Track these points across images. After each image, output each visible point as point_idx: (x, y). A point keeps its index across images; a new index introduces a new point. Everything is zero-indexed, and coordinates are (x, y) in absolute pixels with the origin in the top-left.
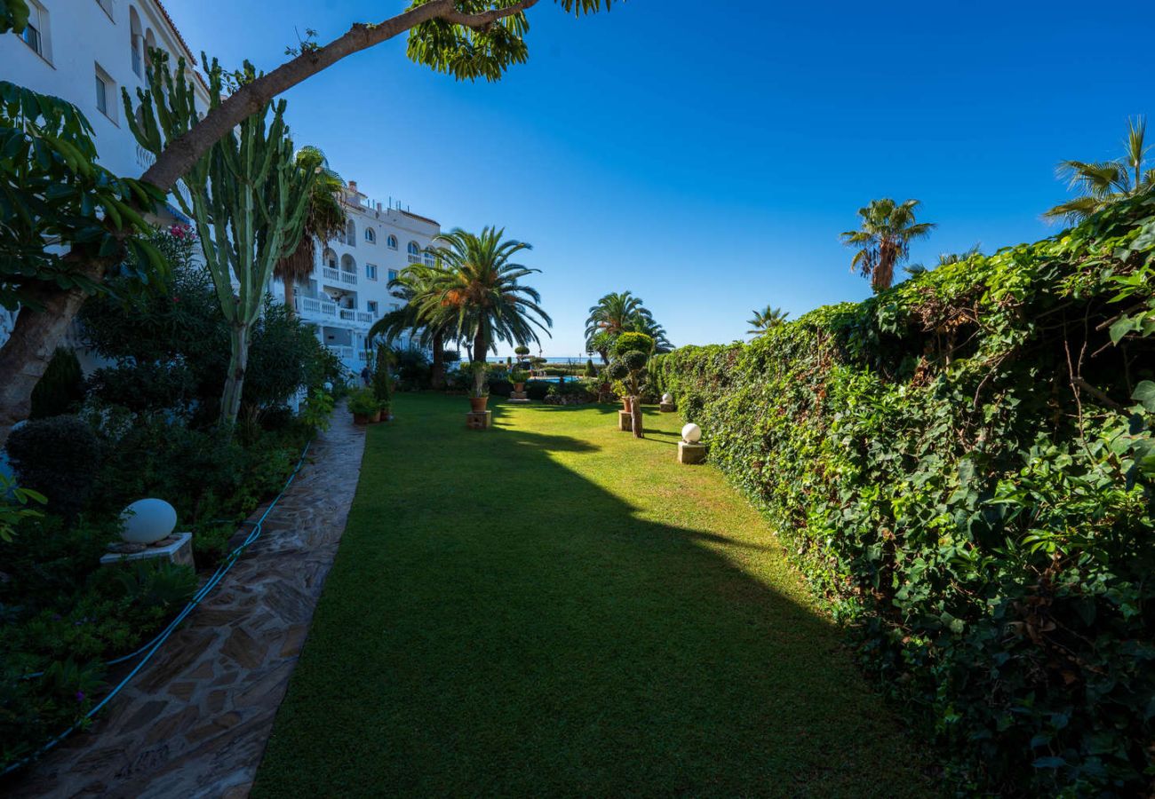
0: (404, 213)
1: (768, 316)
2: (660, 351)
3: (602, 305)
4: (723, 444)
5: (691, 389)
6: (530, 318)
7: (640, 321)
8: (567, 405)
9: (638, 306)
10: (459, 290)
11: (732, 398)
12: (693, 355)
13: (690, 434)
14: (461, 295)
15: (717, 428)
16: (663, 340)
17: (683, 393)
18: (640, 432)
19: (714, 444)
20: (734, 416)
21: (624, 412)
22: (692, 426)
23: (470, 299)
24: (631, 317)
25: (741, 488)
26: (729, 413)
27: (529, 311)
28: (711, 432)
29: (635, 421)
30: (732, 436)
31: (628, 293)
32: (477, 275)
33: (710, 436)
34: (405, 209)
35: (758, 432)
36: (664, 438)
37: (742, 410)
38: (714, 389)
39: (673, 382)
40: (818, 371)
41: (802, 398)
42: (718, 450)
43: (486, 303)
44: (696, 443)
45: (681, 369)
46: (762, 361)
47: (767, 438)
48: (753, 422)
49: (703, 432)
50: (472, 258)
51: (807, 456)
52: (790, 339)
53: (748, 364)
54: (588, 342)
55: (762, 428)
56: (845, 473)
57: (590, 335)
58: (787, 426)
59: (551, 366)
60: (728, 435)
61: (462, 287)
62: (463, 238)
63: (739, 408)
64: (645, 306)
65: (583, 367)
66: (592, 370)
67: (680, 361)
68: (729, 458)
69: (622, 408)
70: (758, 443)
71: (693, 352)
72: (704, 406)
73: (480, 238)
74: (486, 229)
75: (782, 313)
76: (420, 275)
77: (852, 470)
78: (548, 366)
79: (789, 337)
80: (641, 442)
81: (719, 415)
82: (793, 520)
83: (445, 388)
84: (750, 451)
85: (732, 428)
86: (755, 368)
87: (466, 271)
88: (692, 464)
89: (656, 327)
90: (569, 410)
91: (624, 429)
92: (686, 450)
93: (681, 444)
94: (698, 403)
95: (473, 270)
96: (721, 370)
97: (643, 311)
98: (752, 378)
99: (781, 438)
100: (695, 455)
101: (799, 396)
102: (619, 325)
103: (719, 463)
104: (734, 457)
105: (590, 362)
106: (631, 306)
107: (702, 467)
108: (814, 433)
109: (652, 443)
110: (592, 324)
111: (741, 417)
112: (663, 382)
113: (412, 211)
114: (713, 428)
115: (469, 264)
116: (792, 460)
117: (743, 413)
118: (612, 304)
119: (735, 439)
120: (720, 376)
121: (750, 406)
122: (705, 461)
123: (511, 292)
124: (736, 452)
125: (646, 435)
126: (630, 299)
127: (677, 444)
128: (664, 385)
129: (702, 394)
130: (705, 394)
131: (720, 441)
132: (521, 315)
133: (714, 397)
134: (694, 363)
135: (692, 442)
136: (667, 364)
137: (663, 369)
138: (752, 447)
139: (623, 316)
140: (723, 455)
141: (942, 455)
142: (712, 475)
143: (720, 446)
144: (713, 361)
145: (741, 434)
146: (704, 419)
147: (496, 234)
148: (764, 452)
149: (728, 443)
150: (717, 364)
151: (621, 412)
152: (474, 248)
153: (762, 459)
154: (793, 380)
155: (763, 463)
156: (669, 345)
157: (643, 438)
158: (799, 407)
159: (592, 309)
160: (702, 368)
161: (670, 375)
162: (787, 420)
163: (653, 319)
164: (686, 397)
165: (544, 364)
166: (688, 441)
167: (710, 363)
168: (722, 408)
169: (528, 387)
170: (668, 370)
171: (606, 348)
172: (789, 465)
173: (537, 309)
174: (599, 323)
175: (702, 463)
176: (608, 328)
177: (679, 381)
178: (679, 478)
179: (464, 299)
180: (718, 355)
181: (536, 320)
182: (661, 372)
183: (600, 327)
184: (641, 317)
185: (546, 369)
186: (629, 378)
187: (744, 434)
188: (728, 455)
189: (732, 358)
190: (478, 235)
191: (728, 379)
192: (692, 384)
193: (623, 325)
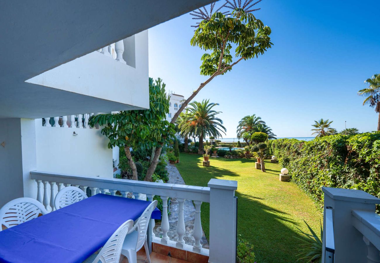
0: (173, 94)
1: (322, 123)
2: (270, 137)
3: (243, 120)
4: (297, 176)
5: (285, 155)
6: (219, 129)
7: (260, 126)
8: (233, 159)
9: (259, 120)
10: (195, 121)
11: (301, 159)
12: (285, 142)
13: (284, 171)
14: (196, 122)
15: (295, 170)
16: (271, 133)
17: (281, 156)
18: (264, 170)
19: (293, 175)
20: (301, 166)
21: (257, 163)
22: (285, 169)
23: (198, 124)
24: (257, 124)
25: (303, 190)
26: (299, 165)
27: (218, 126)
28: (292, 171)
29: (262, 166)
30: (300, 173)
31: (254, 115)
32: (200, 116)
33: (292, 172)
34: (174, 93)
35: (309, 172)
36: (273, 172)
37: (304, 164)
38: (294, 156)
39: (276, 152)
40: (328, 155)
41: (322, 163)
42: (295, 177)
43: (204, 125)
44: (287, 175)
45: (279, 147)
46: (311, 149)
47: (312, 174)
48: (308, 169)
49: (289, 171)
50: (199, 110)
51: (322, 180)
52: (320, 144)
53: (307, 149)
54: (238, 134)
55: (310, 171)
56: (330, 184)
57: (238, 132)
58: (317, 171)
59: (223, 143)
60: (299, 173)
61: (196, 120)
62: (196, 104)
63: (303, 164)
64: (262, 120)
65: (236, 144)
66: (240, 145)
67: (279, 144)
68: (299, 180)
69: (257, 161)
70: (309, 176)
71: (285, 141)
72: (290, 162)
73: (201, 103)
74: (203, 100)
75: (329, 121)
76: (182, 116)
77: (331, 183)
78: (222, 143)
79: (320, 143)
80: (264, 173)
81: (296, 166)
82: (318, 198)
83: (189, 152)
84: (306, 178)
85: (300, 170)
86: (309, 151)
87: (197, 114)
88: (285, 181)
89: (268, 128)
90: (234, 161)
91: (257, 168)
92: (282, 177)
93: (281, 175)
94: (287, 161)
95: (200, 114)
96: (297, 150)
97: (261, 122)
98: (308, 154)
99: (316, 174)
100: (286, 179)
101: (321, 163)
102: (251, 128)
103: (295, 182)
104: (301, 180)
105: (239, 142)
106: (256, 120)
107: (289, 183)
108: (324, 173)
109: (269, 174)
110: (239, 128)
111: (304, 167)
112: (272, 151)
113: (175, 94)
114: (293, 170)
115: (198, 112)
116: (318, 181)
117: (305, 165)
118: (248, 120)
119: (301, 174)
120: (296, 151)
121: (307, 163)
122: (290, 181)
123: (212, 120)
124: (301, 178)
125: (266, 171)
126: (255, 117)
127: (279, 175)
128: (272, 152)
129: (289, 157)
130: (290, 157)
131: (296, 174)
132: (215, 128)
133: (294, 159)
134: (285, 146)
135: (285, 174)
136: (273, 144)
137: (272, 146)
138: (307, 177)
139: (253, 124)
140: (297, 179)
141: (352, 180)
142: (292, 186)
143: (295, 176)
144: (293, 146)
145: (303, 172)
146: (290, 166)
147: (207, 101)
148: (311, 179)
149: (299, 175)
150: (295, 148)
151: (256, 163)
152: (200, 107)
153: (310, 181)
154: (319, 157)
155: (311, 182)
156: (273, 135)
157: (265, 172)
158: (321, 166)
159: (240, 122)
160: (289, 148)
161: (275, 149)
162: (317, 169)
163: (266, 125)
164: (282, 158)
165: (220, 142)
166: (283, 174)
167: (292, 147)
168: (297, 163)
169: (218, 152)
170: (274, 147)
171: (247, 138)
172: (318, 182)
173: (221, 126)
174: (242, 127)
175: (289, 182)
176: (246, 129)
177: (279, 151)
178: (280, 185)
179: (197, 124)
180: (295, 144)
181: (220, 129)
182: (271, 147)
183: (243, 128)
184: (261, 124)
185: (221, 144)
186: (260, 151)
187: (305, 173)
188: (299, 179)
189: (301, 146)
190: (201, 102)
191: (299, 153)
192: (284, 152)
193: (253, 128)
